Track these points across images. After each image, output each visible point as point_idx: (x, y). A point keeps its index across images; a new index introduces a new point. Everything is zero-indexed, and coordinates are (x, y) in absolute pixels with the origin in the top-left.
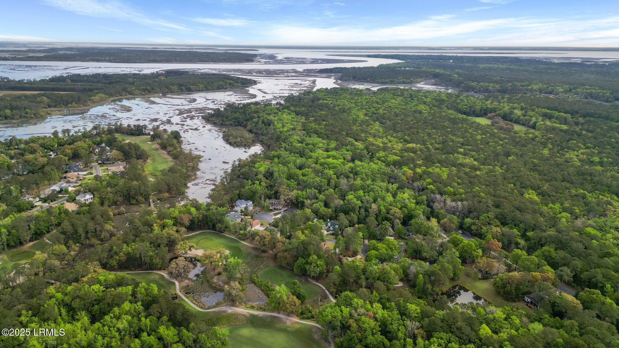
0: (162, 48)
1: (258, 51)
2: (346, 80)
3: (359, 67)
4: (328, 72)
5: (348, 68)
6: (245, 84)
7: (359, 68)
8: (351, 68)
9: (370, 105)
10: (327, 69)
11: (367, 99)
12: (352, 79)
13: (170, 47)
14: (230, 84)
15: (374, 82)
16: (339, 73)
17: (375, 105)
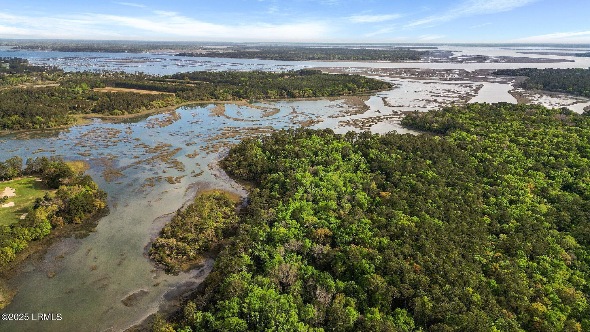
0: (342, 47)
1: (437, 48)
2: (531, 88)
3: (558, 69)
4: (507, 75)
5: (541, 70)
6: (373, 90)
7: (558, 71)
8: (546, 70)
9: (561, 156)
10: (507, 71)
11: (557, 136)
12: (541, 86)
13: (349, 46)
14: (349, 89)
15: (581, 94)
16: (525, 76)
17: (573, 157)
